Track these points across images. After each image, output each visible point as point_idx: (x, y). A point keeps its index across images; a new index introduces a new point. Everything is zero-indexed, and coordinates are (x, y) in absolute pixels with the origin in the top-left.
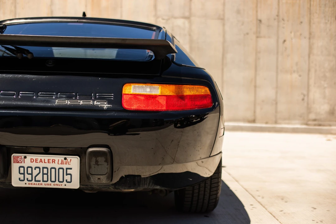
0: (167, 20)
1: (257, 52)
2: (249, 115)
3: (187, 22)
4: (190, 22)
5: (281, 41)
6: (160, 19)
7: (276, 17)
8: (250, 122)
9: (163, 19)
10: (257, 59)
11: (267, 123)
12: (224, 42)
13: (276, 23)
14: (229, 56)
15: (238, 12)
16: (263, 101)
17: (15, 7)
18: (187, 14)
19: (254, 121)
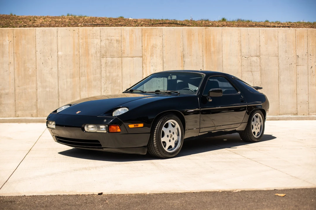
0: (248, 58)
1: (297, 74)
2: (294, 110)
3: (258, 59)
4: (260, 58)
5: (310, 67)
6: (244, 57)
7: (307, 54)
8: (294, 115)
9: (245, 57)
10: (297, 78)
11: (303, 115)
12: (279, 69)
13: (307, 57)
14: (282, 77)
15: (286, 52)
16: (301, 102)
17: (163, 53)
18: (258, 54)
19: (297, 114)
